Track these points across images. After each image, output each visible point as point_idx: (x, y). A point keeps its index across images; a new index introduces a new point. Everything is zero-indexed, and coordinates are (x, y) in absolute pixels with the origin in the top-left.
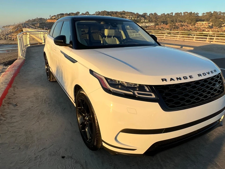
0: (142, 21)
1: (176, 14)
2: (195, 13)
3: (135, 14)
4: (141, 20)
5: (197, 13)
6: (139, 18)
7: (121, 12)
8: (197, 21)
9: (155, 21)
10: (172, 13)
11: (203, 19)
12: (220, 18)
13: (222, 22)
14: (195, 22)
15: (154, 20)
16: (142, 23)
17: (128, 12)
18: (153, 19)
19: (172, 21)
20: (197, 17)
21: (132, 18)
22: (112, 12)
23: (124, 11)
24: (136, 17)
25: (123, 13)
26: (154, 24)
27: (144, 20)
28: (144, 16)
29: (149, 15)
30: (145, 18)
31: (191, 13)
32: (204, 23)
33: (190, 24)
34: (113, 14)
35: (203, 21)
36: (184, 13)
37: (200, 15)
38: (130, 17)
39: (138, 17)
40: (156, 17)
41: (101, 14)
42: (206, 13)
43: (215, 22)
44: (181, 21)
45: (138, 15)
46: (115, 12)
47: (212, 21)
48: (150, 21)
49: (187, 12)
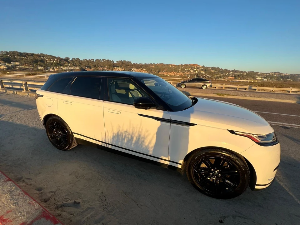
0: (65, 65)
1: (96, 60)
2: (111, 60)
3: (56, 57)
4: (65, 63)
5: (113, 61)
6: (62, 62)
7: (38, 54)
8: (114, 67)
9: (80, 66)
10: (93, 59)
11: (117, 65)
12: (128, 66)
13: (130, 68)
14: (112, 67)
15: (78, 64)
16: (66, 66)
17: (47, 56)
18: (76, 63)
19: (95, 66)
20: (113, 64)
21: (53, 61)
22: (27, 54)
23: (42, 54)
24: (58, 61)
25: (42, 55)
26: (79, 68)
27: (67, 64)
28: (67, 60)
29: (72, 59)
30: (69, 63)
31: (108, 60)
32: (119, 68)
33: (110, 68)
34: (29, 56)
35: (118, 67)
36: (103, 60)
37: (115, 62)
38: (51, 60)
39: (60, 61)
40: (79, 62)
41: (10, 54)
42: (119, 61)
43: (126, 68)
44: (102, 67)
45: (61, 59)
46: (30, 54)
47: (124, 67)
48: (74, 65)
49: (105, 60)
